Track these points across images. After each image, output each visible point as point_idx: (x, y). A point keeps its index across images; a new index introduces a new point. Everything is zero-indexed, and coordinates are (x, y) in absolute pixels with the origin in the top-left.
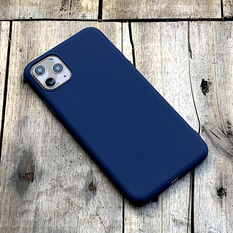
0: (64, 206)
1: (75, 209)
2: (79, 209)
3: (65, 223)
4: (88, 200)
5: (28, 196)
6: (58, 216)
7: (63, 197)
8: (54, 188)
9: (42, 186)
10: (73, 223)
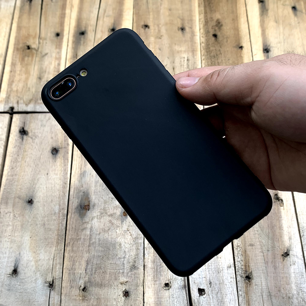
0: (108, 225)
1: (115, 227)
2: (117, 227)
3: (108, 236)
4: (122, 222)
5: (86, 219)
6: (104, 231)
7: (107, 220)
8: (102, 214)
9: (94, 213)
10: (114, 235)
